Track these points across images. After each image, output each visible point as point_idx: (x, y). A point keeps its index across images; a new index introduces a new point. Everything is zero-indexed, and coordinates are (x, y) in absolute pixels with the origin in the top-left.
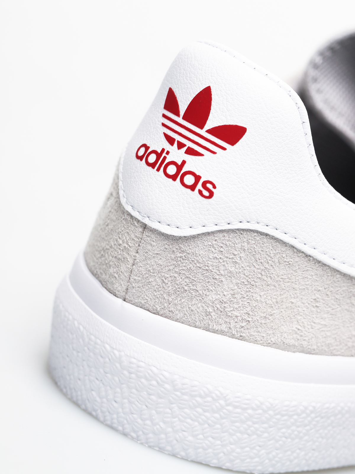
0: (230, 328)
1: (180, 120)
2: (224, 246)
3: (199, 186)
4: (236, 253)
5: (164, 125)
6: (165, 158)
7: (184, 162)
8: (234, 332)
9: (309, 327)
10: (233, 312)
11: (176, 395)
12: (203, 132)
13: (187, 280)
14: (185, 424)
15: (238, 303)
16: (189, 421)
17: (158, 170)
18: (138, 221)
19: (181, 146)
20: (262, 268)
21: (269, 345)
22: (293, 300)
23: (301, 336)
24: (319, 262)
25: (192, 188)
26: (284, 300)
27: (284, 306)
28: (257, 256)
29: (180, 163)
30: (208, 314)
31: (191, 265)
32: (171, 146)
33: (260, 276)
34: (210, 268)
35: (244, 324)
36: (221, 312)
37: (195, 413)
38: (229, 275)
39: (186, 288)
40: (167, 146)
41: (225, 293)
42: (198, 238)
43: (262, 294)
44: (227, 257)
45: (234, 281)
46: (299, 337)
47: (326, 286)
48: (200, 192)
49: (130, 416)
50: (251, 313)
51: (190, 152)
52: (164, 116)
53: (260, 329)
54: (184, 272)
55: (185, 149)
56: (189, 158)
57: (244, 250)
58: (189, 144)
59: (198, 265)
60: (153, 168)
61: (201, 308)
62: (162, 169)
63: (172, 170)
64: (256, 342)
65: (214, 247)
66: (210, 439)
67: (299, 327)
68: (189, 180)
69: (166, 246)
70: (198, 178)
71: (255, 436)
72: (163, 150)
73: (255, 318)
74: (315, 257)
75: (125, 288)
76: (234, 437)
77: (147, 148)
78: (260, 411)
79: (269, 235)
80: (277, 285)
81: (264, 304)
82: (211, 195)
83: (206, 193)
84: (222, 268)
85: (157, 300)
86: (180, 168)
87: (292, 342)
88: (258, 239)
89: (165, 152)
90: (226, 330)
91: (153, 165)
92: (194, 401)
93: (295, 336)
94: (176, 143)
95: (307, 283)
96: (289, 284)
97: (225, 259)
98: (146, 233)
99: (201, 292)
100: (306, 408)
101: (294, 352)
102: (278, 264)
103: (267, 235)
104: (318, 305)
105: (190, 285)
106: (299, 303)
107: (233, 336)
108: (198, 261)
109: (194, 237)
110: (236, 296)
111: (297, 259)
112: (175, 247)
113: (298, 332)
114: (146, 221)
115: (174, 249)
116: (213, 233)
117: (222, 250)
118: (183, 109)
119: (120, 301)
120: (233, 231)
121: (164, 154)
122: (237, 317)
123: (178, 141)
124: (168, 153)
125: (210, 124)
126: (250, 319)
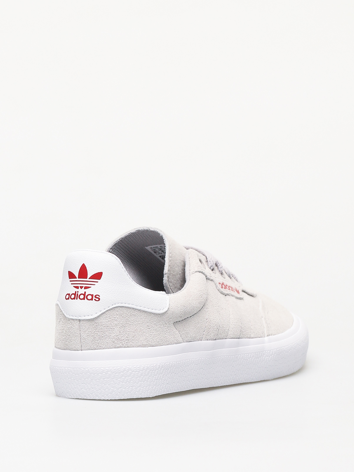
0: (123, 344)
1: (78, 279)
2: (110, 316)
3: (94, 298)
4: (115, 317)
5: (72, 284)
6: (78, 294)
7: (85, 292)
8: (125, 345)
9: (149, 336)
10: (122, 338)
11: (113, 375)
12: (88, 279)
13: (102, 333)
14: (120, 385)
15: (122, 334)
16: (121, 383)
17: (77, 299)
18: (77, 320)
19: (81, 287)
20: (126, 319)
21: (138, 347)
22: (140, 328)
23: (148, 340)
24: (144, 311)
25: (92, 299)
26: (137, 329)
27: (138, 331)
28: (122, 316)
29: (84, 293)
30: (114, 342)
31: (101, 327)
32: (78, 289)
33: (126, 322)
34: (108, 325)
35: (127, 341)
36: (118, 339)
37: (122, 379)
38: (116, 325)
39: (103, 336)
40: (77, 290)
41: (117, 332)
42: (100, 316)
43: (129, 329)
44: (113, 319)
45: (118, 327)
46: (147, 341)
47: (150, 320)
48: (95, 300)
49: (100, 391)
50: (128, 337)
51: (86, 288)
52: (70, 281)
53: (133, 342)
54: (100, 330)
55: (84, 288)
56: (86, 290)
57: (117, 315)
58: (84, 286)
59: (104, 326)
60: (75, 299)
61: (110, 341)
62: (78, 298)
63: (82, 297)
64: (133, 347)
65: (107, 317)
66: (131, 387)
67: (146, 337)
68: (90, 297)
69: (90, 324)
70: (92, 295)
71: (146, 382)
72: (76, 292)
73: (130, 338)
74: (142, 310)
75: (80, 346)
76: (139, 384)
77: (69, 294)
78: (144, 371)
79: (124, 307)
80: (133, 324)
81: (131, 332)
82: (99, 299)
83: (97, 299)
84: (112, 324)
85: (94, 344)
86: (84, 295)
87: (146, 343)
88: (121, 309)
89: (77, 292)
90: (122, 346)
91: (74, 298)
92: (120, 375)
93: (146, 341)
94: (79, 287)
95: (143, 320)
96: (137, 322)
97: (112, 320)
98: (81, 322)
99: (108, 335)
100: (159, 366)
101: (148, 347)
102: (130, 316)
103: (123, 307)
104: (149, 327)
105: (104, 334)
106: (143, 329)
107: (125, 347)
108: (103, 325)
109: (98, 317)
110: (121, 332)
111: (136, 312)
112: (93, 322)
113: (146, 339)
114: (80, 318)
115: (93, 323)
116: (105, 312)
117: (110, 317)
118: (77, 275)
119: (80, 351)
120: (111, 309)
121: (77, 293)
122: (124, 339)
123: (80, 287)
124: (78, 292)
125: (89, 276)
126: (129, 339)
